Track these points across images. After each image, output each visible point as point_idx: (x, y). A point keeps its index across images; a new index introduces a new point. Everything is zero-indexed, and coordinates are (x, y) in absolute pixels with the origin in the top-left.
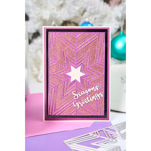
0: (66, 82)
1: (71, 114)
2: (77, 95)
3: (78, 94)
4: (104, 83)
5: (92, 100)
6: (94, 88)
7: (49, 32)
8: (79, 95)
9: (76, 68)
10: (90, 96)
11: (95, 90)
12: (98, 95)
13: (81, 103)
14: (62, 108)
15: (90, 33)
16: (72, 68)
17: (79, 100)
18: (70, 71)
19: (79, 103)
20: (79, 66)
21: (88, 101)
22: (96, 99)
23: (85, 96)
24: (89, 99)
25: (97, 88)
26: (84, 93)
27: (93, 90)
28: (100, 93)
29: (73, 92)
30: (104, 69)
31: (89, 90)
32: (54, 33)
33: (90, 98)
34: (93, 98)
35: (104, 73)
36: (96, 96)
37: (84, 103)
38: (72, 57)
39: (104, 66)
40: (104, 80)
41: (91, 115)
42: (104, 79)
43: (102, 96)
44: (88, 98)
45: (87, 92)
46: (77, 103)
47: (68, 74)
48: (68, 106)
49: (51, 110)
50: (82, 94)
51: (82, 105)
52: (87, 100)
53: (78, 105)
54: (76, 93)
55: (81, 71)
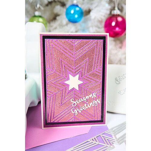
0: (64, 91)
1: (70, 121)
2: (75, 102)
3: (77, 101)
4: (101, 90)
5: (90, 107)
6: (91, 95)
7: (45, 39)
9: (74, 76)
10: (87, 103)
11: (93, 97)
12: (95, 101)
13: (79, 110)
14: (59, 116)
15: (88, 40)
16: (70, 76)
17: (78, 107)
18: (68, 79)
19: (78, 110)
20: (77, 74)
21: (86, 107)
22: (93, 106)
23: (83, 102)
24: (87, 106)
25: (95, 95)
26: (82, 100)
27: (91, 97)
28: (98, 100)
29: (71, 99)
30: (102, 76)
31: (87, 97)
32: (50, 40)
34: (91, 105)
35: (101, 80)
36: (94, 103)
37: (82, 110)
38: (70, 66)
39: (102, 73)
40: (101, 88)
42: (101, 86)
43: (100, 102)
44: (85, 105)
45: (85, 99)
46: (75, 110)
47: (66, 82)
48: (66, 114)
49: (49, 117)
50: (80, 101)
51: (80, 112)
53: (76, 112)
54: (75, 101)
55: (79, 79)
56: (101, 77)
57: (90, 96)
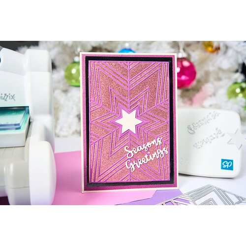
0: (114, 134)
1: (123, 181)
2: (131, 152)
3: (133, 150)
4: (169, 134)
5: (153, 159)
6: (155, 141)
7: (89, 61)
8: (135, 151)
9: (129, 112)
10: (149, 153)
11: (157, 145)
12: (160, 151)
13: (137, 164)
14: (109, 172)
15: (148, 63)
16: (124, 112)
17: (135, 158)
18: (121, 117)
19: (135, 163)
20: (133, 110)
21: (148, 160)
22: (158, 157)
23: (142, 153)
24: (148, 157)
25: (160, 142)
26: (141, 148)
27: (154, 144)
28: (164, 148)
29: (125, 147)
30: (169, 113)
31: (148, 144)
32: (96, 62)
33: (150, 155)
34: (154, 156)
35: (168, 119)
36: (159, 153)
37: (142, 164)
38: (123, 98)
39: (169, 109)
40: (168, 130)
41: (152, 180)
42: (169, 128)
43: (167, 152)
44: (146, 156)
45: (146, 148)
46: (131, 164)
47: (118, 121)
48: (118, 169)
49: (93, 175)
50: (138, 150)
51: (139, 167)
52: (145, 158)
53: (133, 167)
54: (130, 149)
55: (137, 117)
56: (168, 115)
57: (153, 142)
